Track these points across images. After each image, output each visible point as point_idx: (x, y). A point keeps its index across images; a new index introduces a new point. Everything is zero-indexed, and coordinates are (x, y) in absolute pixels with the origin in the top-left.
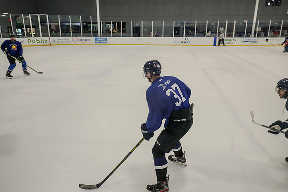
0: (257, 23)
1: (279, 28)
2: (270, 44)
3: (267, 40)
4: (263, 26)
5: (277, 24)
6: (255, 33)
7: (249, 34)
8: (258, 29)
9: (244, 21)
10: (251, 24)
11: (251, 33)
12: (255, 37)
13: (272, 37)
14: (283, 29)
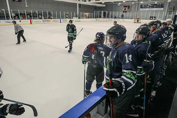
0: (11, 11)
1: (25, 14)
2: (22, 23)
3: (20, 21)
4: (15, 13)
5: (22, 12)
6: (12, 17)
7: (8, 17)
8: (13, 15)
9: (2, 10)
10: (7, 11)
11: (9, 17)
12: (12, 19)
13: (23, 19)
14: (27, 15)
